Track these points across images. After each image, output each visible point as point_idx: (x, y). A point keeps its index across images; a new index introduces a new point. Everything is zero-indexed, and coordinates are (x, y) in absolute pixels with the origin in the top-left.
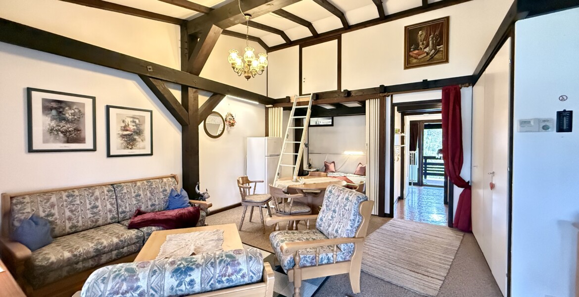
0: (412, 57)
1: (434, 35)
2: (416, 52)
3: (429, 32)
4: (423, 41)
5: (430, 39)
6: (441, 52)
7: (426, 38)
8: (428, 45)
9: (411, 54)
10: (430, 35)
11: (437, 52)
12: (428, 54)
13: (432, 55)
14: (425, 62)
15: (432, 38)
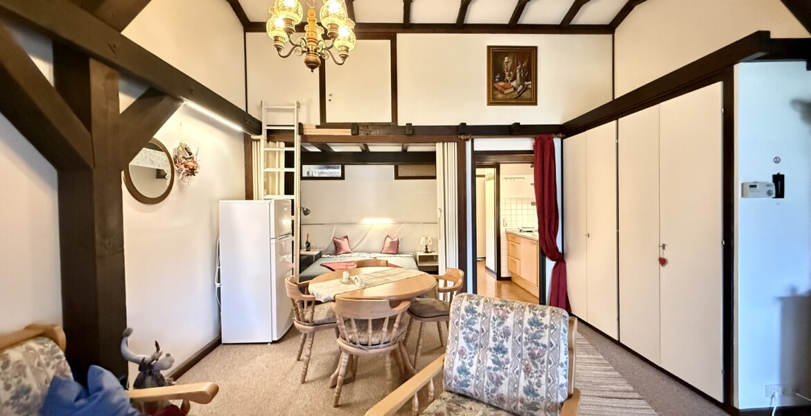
0: (497, 89)
1: (522, 66)
2: (502, 84)
3: (516, 61)
4: (510, 71)
5: (518, 70)
6: (529, 90)
7: (513, 68)
8: (514, 79)
9: (496, 85)
10: (517, 65)
11: (525, 89)
12: (515, 89)
13: (520, 92)
14: (511, 99)
15: (520, 71)
